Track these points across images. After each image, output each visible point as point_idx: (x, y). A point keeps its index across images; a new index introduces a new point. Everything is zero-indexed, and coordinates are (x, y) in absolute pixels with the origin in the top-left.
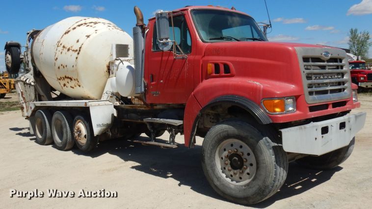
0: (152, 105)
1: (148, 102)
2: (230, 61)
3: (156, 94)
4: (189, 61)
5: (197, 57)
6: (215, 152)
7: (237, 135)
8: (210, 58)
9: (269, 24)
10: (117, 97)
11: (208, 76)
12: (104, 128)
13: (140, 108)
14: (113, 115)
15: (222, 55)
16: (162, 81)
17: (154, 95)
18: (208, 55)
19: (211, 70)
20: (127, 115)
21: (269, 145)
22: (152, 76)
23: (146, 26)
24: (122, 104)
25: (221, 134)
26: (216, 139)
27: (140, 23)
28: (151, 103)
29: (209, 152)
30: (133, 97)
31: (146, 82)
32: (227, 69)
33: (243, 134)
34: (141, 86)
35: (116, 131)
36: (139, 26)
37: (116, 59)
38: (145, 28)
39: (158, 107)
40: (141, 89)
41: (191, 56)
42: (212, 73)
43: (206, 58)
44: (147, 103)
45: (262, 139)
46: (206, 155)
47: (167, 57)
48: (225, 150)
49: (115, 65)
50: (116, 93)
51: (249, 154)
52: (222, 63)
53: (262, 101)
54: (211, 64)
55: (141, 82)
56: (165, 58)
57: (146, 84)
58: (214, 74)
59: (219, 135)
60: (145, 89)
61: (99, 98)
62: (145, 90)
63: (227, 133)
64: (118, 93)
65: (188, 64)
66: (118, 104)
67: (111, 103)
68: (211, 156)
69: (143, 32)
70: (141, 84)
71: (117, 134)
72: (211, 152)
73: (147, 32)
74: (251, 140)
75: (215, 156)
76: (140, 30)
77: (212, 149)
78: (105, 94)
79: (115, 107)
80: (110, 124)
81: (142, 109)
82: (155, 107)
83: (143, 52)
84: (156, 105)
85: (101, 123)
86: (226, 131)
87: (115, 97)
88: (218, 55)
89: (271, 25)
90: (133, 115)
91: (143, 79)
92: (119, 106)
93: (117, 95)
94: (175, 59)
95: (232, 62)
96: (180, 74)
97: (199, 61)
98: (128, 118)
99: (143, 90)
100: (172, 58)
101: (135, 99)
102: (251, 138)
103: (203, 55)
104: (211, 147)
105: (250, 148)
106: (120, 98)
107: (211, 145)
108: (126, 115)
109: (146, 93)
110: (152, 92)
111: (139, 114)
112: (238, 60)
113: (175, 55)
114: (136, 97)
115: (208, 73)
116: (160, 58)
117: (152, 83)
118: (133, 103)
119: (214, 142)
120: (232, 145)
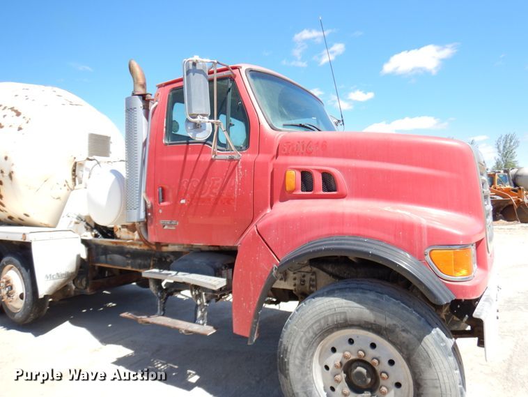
0: (158, 244)
1: (152, 239)
2: (336, 167)
3: (169, 225)
4: (245, 164)
5: (262, 157)
6: (313, 355)
7: (367, 323)
8: (291, 159)
9: (340, 119)
10: (87, 224)
11: (286, 196)
12: (61, 280)
13: (132, 247)
14: (79, 256)
15: (318, 155)
16: (183, 201)
17: (166, 227)
18: (287, 154)
19: (293, 182)
20: (106, 257)
21: (446, 347)
22: (163, 190)
23: (152, 97)
24: (96, 236)
25: (330, 319)
26: (315, 327)
27: (141, 91)
28: (157, 241)
29: (299, 354)
30: (119, 226)
31: (149, 202)
32: (329, 183)
33: (385, 321)
34: (139, 207)
35: (84, 283)
36: (139, 95)
37: (88, 159)
38: (148, 101)
39: (171, 248)
40: (139, 214)
41: (249, 155)
42: (295, 190)
43: (282, 160)
44: (149, 240)
45: (429, 332)
46: (291, 361)
47: (197, 156)
48: (334, 350)
49: (86, 169)
50: (86, 217)
51: (391, 362)
52: (319, 170)
53: (428, 251)
54: (293, 172)
55: (140, 202)
56: (192, 157)
57: (149, 206)
58: (301, 192)
59: (322, 322)
60: (146, 214)
61: (53, 225)
62: (146, 216)
63: (343, 316)
64: (89, 218)
65: (243, 170)
66: (89, 236)
67: (77, 235)
68: (302, 364)
69: (146, 108)
70: (139, 204)
71: (86, 288)
72: (304, 355)
73: (155, 108)
74: (404, 334)
75: (311, 362)
76: (139, 103)
77: (306, 350)
78: (66, 217)
79: (84, 242)
80: (72, 273)
81: (134, 247)
82: (165, 249)
83: (145, 144)
84: (167, 245)
85: (54, 273)
86: (340, 313)
87: (84, 223)
88: (309, 154)
89: (343, 121)
90: (117, 257)
91: (143, 195)
92: (90, 240)
93: (87, 221)
94: (212, 160)
95: (341, 168)
96: (223, 188)
97: (266, 164)
98: (107, 263)
99: (142, 216)
100: (205, 158)
101: (122, 229)
102: (403, 331)
103: (275, 153)
104: (304, 346)
105: (400, 351)
106: (93, 226)
107: (304, 339)
108: (103, 257)
109: (149, 222)
110: (162, 222)
111: (128, 256)
112: (353, 165)
113: (214, 153)
114: (123, 226)
115: (288, 188)
116: (182, 157)
117: (162, 204)
118: (118, 236)
119: (311, 334)
120: (351, 341)
